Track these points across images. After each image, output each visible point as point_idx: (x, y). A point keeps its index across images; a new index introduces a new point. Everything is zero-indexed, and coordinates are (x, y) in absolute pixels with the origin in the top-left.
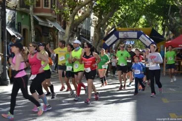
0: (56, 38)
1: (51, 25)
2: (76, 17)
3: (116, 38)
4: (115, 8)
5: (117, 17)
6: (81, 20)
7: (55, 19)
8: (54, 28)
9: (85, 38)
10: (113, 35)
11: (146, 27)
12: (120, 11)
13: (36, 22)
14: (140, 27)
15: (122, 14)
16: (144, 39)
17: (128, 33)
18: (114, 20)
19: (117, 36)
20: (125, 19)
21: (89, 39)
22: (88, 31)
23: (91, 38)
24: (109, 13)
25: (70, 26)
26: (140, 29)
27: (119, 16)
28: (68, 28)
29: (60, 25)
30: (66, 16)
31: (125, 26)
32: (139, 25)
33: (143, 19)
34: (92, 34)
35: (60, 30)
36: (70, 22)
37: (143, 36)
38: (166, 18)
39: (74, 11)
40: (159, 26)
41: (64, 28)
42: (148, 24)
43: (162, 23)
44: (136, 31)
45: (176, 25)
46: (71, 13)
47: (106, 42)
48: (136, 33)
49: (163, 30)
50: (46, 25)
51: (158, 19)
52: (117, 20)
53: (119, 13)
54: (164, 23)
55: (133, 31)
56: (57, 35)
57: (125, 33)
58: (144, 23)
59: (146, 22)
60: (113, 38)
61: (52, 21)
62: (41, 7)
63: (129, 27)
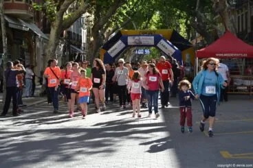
0: (33, 47)
1: (26, 27)
2: (65, 16)
3: (123, 45)
4: (119, 2)
5: (121, 14)
6: (71, 21)
7: (32, 18)
8: (31, 32)
9: (74, 45)
10: (120, 41)
11: (162, 27)
12: (125, 5)
14: (153, 27)
15: (128, 9)
17: (141, 37)
18: (116, 18)
19: (125, 42)
20: (132, 16)
21: (79, 46)
22: (78, 35)
23: (83, 45)
24: (111, 9)
25: (56, 28)
26: (154, 31)
27: (124, 12)
28: (53, 32)
29: (39, 27)
30: (51, 14)
31: (132, 28)
32: (151, 25)
33: (156, 17)
34: (84, 40)
35: (39, 35)
36: (56, 23)
38: (191, 14)
39: (62, 7)
40: (181, 26)
41: (46, 30)
42: (164, 24)
43: (187, 22)
45: (206, 23)
46: (58, 10)
47: (109, 52)
50: (19, 27)
51: (179, 17)
52: (121, 18)
53: (125, 8)
54: (189, 22)
55: (144, 34)
56: (35, 41)
58: (159, 22)
59: (161, 20)
60: (119, 45)
61: (27, 21)
62: (11, 2)
63: (137, 28)
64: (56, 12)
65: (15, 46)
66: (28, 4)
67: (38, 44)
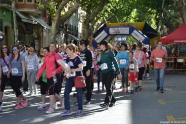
0: (41, 36)
1: (35, 21)
2: (63, 13)
3: (106, 35)
4: (104, 2)
5: (106, 11)
6: (68, 16)
7: (40, 14)
8: (39, 25)
9: (73, 34)
10: (104, 32)
11: (138, 21)
12: (109, 4)
13: (19, 19)
14: (132, 21)
15: (112, 8)
16: (137, 35)
17: (119, 28)
18: (103, 14)
19: (108, 32)
20: (115, 13)
21: (77, 36)
22: (75, 27)
23: (79, 35)
24: (98, 7)
25: (56, 22)
26: (131, 24)
27: (109, 9)
28: (54, 24)
29: (45, 21)
30: (52, 12)
31: (115, 21)
32: (130, 19)
33: (134, 13)
34: (80, 31)
35: (45, 27)
36: (56, 18)
37: (135, 31)
38: (159, 11)
39: (60, 6)
40: (152, 20)
41: (50, 24)
42: (139, 18)
43: (156, 16)
44: (128, 26)
45: (170, 18)
46: (57, 9)
48: (128, 28)
49: (157, 24)
50: (29, 22)
51: (150, 13)
52: (106, 15)
53: (109, 7)
54: (157, 17)
55: (124, 26)
56: (42, 32)
57: (116, 29)
58: (136, 17)
59: (138, 15)
60: (103, 34)
61: (36, 17)
62: (24, 3)
63: (120, 22)
64: (55, 10)
65: (27, 35)
66: (36, 4)
67: (45, 34)
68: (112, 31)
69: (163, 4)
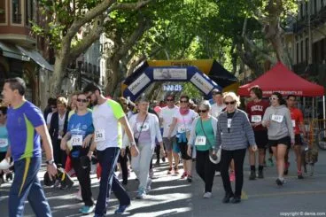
1: (26, 56)
2: (74, 43)
3: (148, 80)
4: (145, 24)
5: (148, 40)
6: (83, 49)
7: (34, 45)
8: (32, 64)
9: (90, 79)
10: (144, 75)
11: (202, 57)
12: (154, 29)
14: (191, 57)
15: (158, 34)
16: (199, 81)
17: (171, 70)
18: (143, 46)
19: (150, 75)
20: (163, 43)
21: (97, 81)
22: (95, 66)
23: (101, 79)
24: (134, 33)
25: (62, 58)
26: (190, 62)
27: (153, 37)
28: (58, 63)
29: (44, 56)
30: (56, 40)
31: (163, 57)
32: (188, 54)
33: (195, 44)
34: (103, 73)
35: (43, 66)
36: (62, 52)
37: (197, 75)
38: (238, 41)
39: (70, 31)
40: (226, 56)
41: (52, 62)
42: (204, 53)
44: (185, 65)
45: (255, 54)
46: (64, 35)
47: (130, 87)
48: (185, 70)
49: (234, 63)
50: (16, 57)
51: (223, 44)
52: (149, 46)
53: (153, 33)
54: (234, 50)
55: (178, 66)
56: (38, 74)
57: (165, 70)
58: (198, 51)
59: (201, 48)
60: (143, 79)
61: (28, 49)
62: (6, 24)
63: (171, 58)
64: (61, 37)
66: (28, 27)
67: (42, 77)
68: (157, 74)
69: (244, 28)
